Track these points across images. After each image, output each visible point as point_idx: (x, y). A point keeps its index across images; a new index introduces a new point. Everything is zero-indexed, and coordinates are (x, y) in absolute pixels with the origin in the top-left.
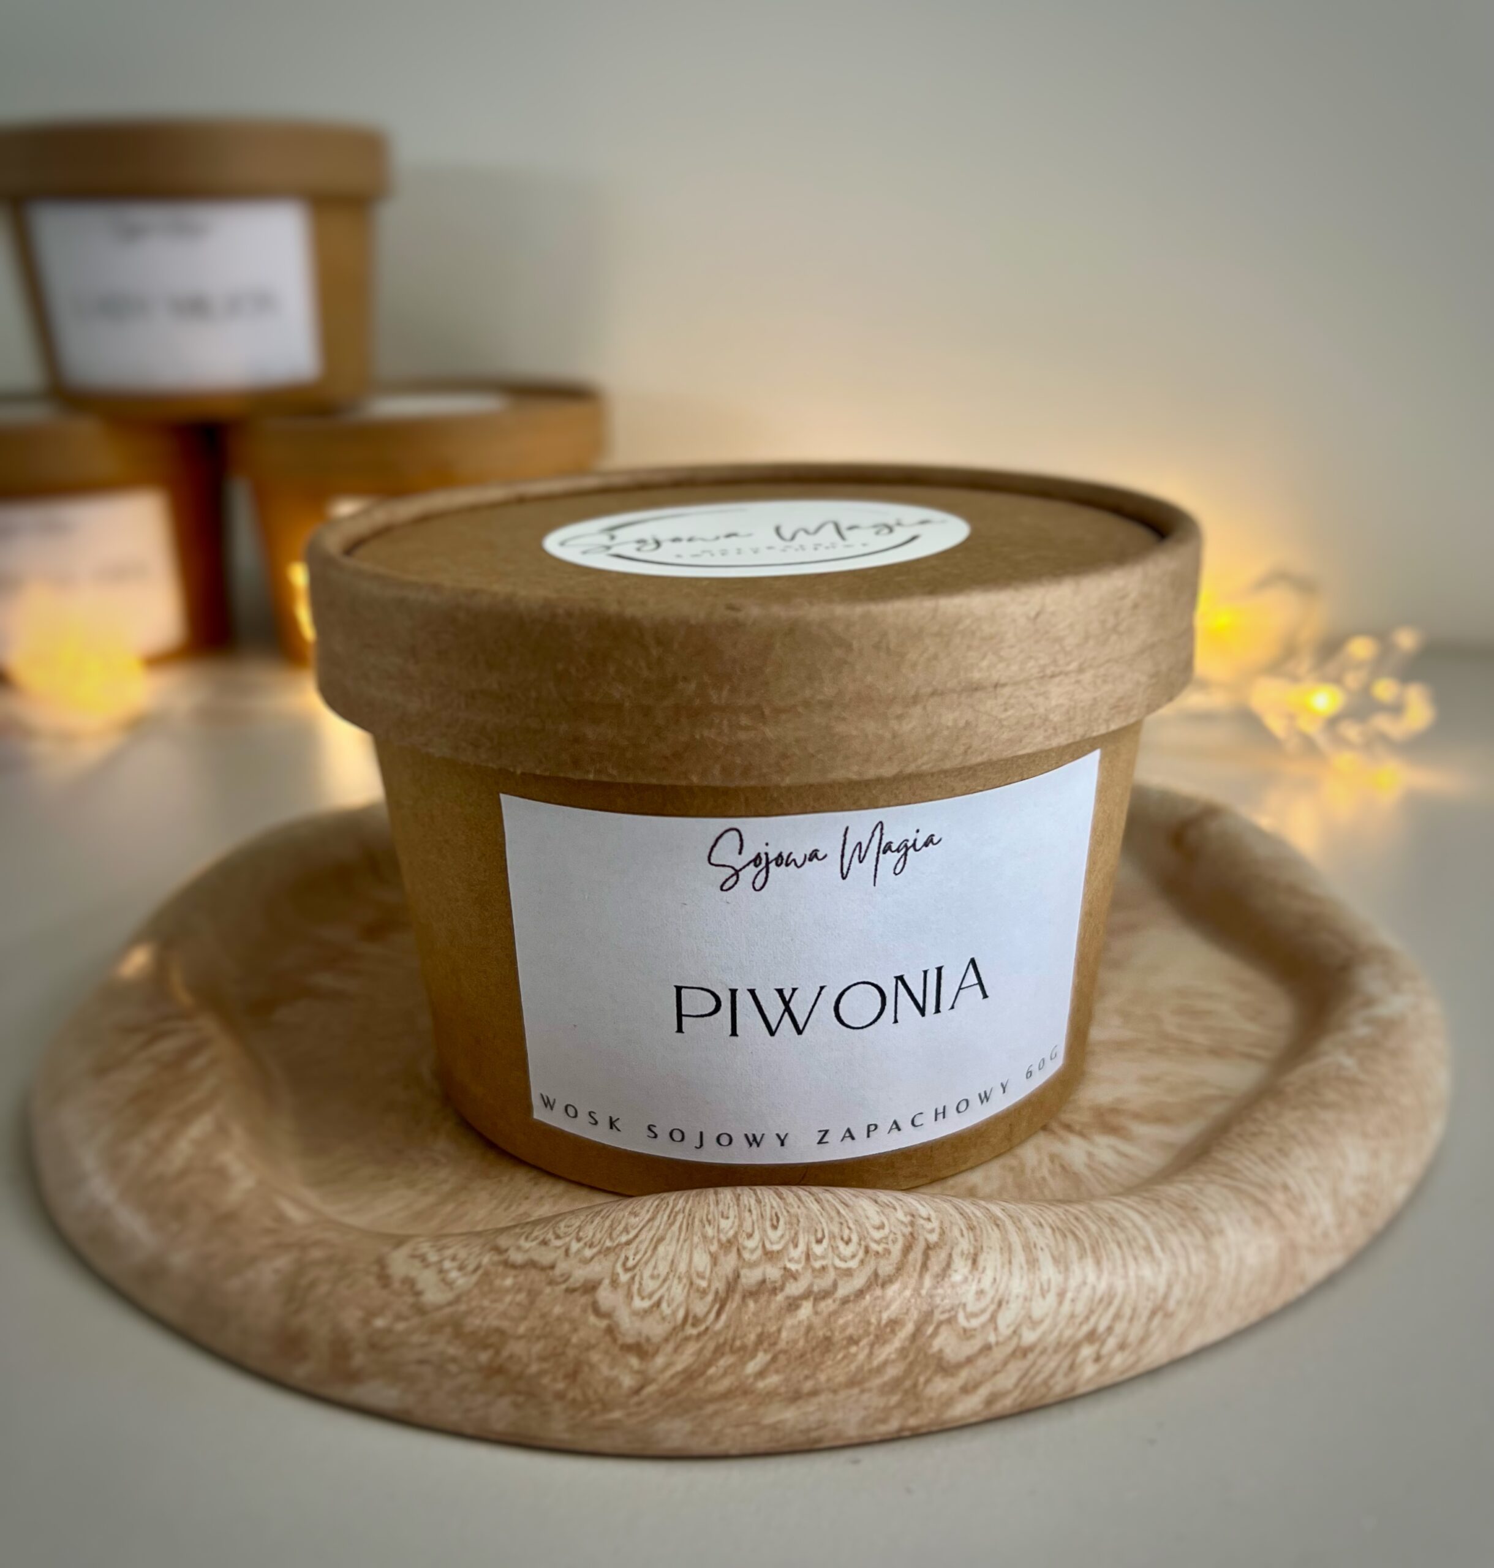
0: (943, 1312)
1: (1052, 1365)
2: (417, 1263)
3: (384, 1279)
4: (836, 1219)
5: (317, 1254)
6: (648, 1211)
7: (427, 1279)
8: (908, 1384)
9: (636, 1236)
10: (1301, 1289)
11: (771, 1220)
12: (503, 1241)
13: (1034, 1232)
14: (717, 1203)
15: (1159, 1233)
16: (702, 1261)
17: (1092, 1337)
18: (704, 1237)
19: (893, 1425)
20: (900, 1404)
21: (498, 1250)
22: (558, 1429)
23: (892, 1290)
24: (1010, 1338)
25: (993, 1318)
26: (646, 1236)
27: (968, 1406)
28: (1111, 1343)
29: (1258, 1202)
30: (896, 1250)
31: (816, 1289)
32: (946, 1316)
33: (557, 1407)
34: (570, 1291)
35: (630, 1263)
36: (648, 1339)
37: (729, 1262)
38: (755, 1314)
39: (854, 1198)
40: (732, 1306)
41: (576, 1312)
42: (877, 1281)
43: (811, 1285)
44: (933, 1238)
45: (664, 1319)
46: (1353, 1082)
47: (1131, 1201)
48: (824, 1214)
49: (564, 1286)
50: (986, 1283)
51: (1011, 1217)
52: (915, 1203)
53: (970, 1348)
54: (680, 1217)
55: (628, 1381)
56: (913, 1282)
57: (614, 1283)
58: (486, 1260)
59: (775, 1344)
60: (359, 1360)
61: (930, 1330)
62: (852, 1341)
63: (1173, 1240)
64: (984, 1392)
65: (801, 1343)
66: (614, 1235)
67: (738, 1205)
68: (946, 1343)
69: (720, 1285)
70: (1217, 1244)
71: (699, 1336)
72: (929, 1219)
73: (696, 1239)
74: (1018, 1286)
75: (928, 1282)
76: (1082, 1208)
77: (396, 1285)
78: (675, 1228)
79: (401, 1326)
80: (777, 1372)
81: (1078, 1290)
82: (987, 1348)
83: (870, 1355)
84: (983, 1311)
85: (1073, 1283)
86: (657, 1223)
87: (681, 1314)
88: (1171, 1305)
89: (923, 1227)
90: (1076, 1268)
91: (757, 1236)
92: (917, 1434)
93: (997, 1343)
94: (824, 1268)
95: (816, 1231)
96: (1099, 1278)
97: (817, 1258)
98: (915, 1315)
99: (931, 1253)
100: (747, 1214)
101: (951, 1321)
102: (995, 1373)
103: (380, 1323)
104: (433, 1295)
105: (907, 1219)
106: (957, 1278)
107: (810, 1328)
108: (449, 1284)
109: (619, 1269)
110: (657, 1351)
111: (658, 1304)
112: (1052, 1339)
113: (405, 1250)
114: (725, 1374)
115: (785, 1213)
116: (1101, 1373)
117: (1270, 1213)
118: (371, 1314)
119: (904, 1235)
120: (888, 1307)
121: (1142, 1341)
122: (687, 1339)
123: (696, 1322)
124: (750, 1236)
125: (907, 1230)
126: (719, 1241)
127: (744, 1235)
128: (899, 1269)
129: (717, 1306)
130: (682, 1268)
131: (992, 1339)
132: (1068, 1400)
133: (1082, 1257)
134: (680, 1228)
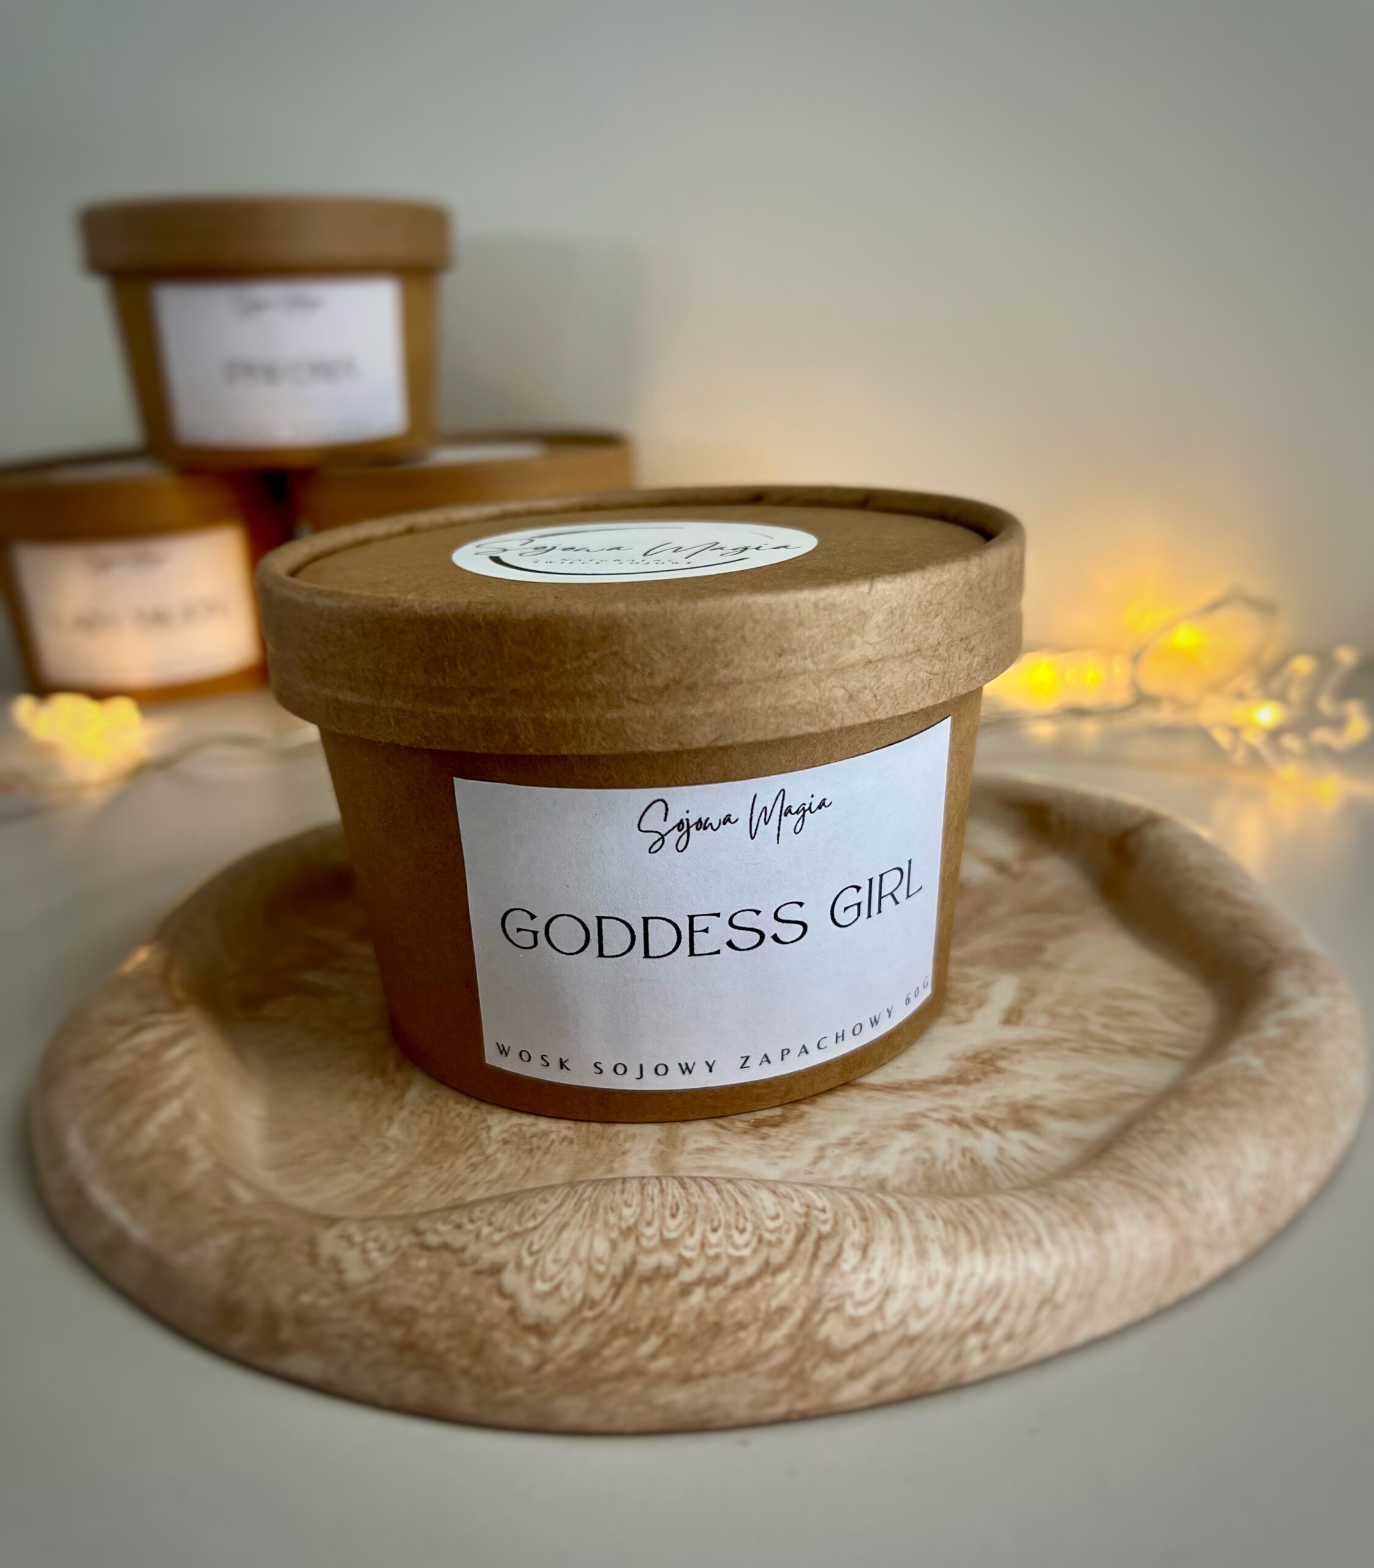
0: (832, 1300)
1: (939, 1353)
2: (344, 1243)
3: (313, 1257)
4: (734, 1210)
5: (257, 1232)
6: (557, 1198)
7: (351, 1259)
8: (795, 1369)
9: (543, 1222)
10: (1195, 1284)
11: (671, 1208)
12: (422, 1225)
13: (926, 1224)
14: (623, 1191)
15: (1050, 1227)
16: (601, 1247)
17: (978, 1327)
18: (606, 1224)
19: (781, 1409)
20: (788, 1389)
21: (417, 1232)
22: (464, 1403)
23: (782, 1278)
24: (895, 1327)
25: (880, 1308)
26: (552, 1222)
27: (854, 1392)
28: (998, 1333)
29: (1153, 1199)
30: (789, 1239)
31: (708, 1275)
32: (832, 1305)
33: (463, 1383)
34: (478, 1273)
35: (535, 1247)
36: (547, 1321)
37: (627, 1249)
38: (650, 1299)
39: (753, 1189)
40: (628, 1290)
41: (482, 1294)
42: (769, 1269)
43: (704, 1272)
44: (826, 1228)
45: (563, 1301)
46: (1261, 1081)
47: (1027, 1195)
48: (723, 1204)
49: (471, 1269)
50: (875, 1273)
51: (905, 1209)
52: (813, 1195)
53: (857, 1335)
54: (586, 1205)
55: (527, 1360)
56: (802, 1271)
57: (519, 1266)
58: (405, 1241)
59: (666, 1328)
60: (287, 1332)
61: (817, 1317)
62: (742, 1326)
63: (1064, 1234)
64: (870, 1379)
65: (692, 1328)
66: (524, 1218)
67: (642, 1194)
68: (833, 1330)
69: (617, 1270)
70: (1109, 1238)
71: (595, 1319)
72: (823, 1211)
73: (598, 1226)
74: (906, 1276)
75: (817, 1271)
76: (977, 1201)
77: (323, 1264)
78: (579, 1216)
79: (324, 1302)
80: (669, 1354)
81: (966, 1281)
82: (873, 1337)
83: (759, 1341)
84: (870, 1300)
85: (962, 1272)
86: (563, 1210)
87: (579, 1297)
88: (1060, 1297)
89: (817, 1218)
90: (965, 1259)
91: (656, 1223)
92: (804, 1417)
93: (885, 1332)
94: (717, 1257)
95: (712, 1220)
96: (988, 1269)
97: (712, 1246)
98: (803, 1303)
99: (823, 1243)
100: (649, 1203)
101: (839, 1309)
102: (882, 1360)
103: (306, 1298)
104: (355, 1274)
105: (802, 1210)
106: (846, 1267)
107: (701, 1314)
108: (368, 1263)
109: (524, 1253)
110: (555, 1331)
111: (557, 1288)
112: (938, 1328)
113: (335, 1231)
114: (619, 1355)
115: (685, 1203)
116: (989, 1361)
117: (1165, 1209)
118: (299, 1289)
119: (797, 1225)
120: (776, 1294)
121: (1031, 1330)
122: (584, 1321)
123: (593, 1304)
124: (649, 1224)
125: (802, 1220)
126: (620, 1229)
127: (643, 1223)
128: (791, 1257)
129: (612, 1292)
130: (583, 1252)
131: (879, 1326)
132: (956, 1387)
133: (972, 1247)
134: (585, 1215)
